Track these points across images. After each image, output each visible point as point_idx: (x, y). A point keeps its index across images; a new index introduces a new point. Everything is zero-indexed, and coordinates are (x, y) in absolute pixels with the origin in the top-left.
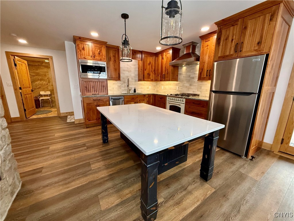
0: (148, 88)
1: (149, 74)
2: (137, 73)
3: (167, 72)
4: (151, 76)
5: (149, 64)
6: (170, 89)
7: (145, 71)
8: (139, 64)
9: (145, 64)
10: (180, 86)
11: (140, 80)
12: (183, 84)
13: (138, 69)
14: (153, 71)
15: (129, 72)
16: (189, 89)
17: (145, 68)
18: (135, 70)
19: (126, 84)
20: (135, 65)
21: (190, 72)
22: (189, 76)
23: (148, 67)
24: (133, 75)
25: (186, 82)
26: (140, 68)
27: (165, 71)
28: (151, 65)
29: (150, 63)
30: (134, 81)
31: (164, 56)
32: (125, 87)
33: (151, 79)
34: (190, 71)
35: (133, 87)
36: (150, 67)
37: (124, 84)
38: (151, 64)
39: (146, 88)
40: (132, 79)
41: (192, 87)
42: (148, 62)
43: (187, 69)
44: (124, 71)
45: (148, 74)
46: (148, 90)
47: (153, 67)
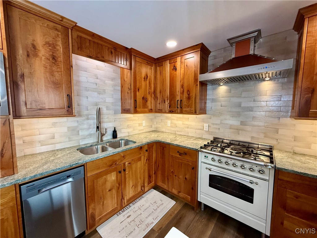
0: (140, 125)
1: (145, 99)
2: (118, 96)
3: (186, 95)
4: (149, 103)
5: (144, 78)
6: (188, 128)
7: (137, 93)
8: (122, 78)
9: (138, 78)
10: (213, 124)
11: (125, 111)
12: (222, 120)
13: (120, 88)
14: (152, 92)
15: (99, 93)
16: (240, 132)
17: (137, 87)
18: (114, 89)
19: (93, 122)
20: (113, 79)
21: (240, 97)
22: (239, 105)
23: (143, 83)
24: (109, 100)
25: (228, 117)
26: (127, 86)
27: (183, 93)
28: (148, 82)
29: (147, 76)
30: (111, 112)
31: (178, 64)
32: (89, 128)
33: (150, 108)
34: (241, 94)
35: (111, 126)
36: (146, 85)
37: (86, 122)
38: (148, 79)
39: (138, 125)
40: (108, 108)
41: (248, 128)
42: (143, 75)
43: (230, 91)
44: (88, 90)
45: (143, 98)
46: (141, 128)
47: (153, 86)
